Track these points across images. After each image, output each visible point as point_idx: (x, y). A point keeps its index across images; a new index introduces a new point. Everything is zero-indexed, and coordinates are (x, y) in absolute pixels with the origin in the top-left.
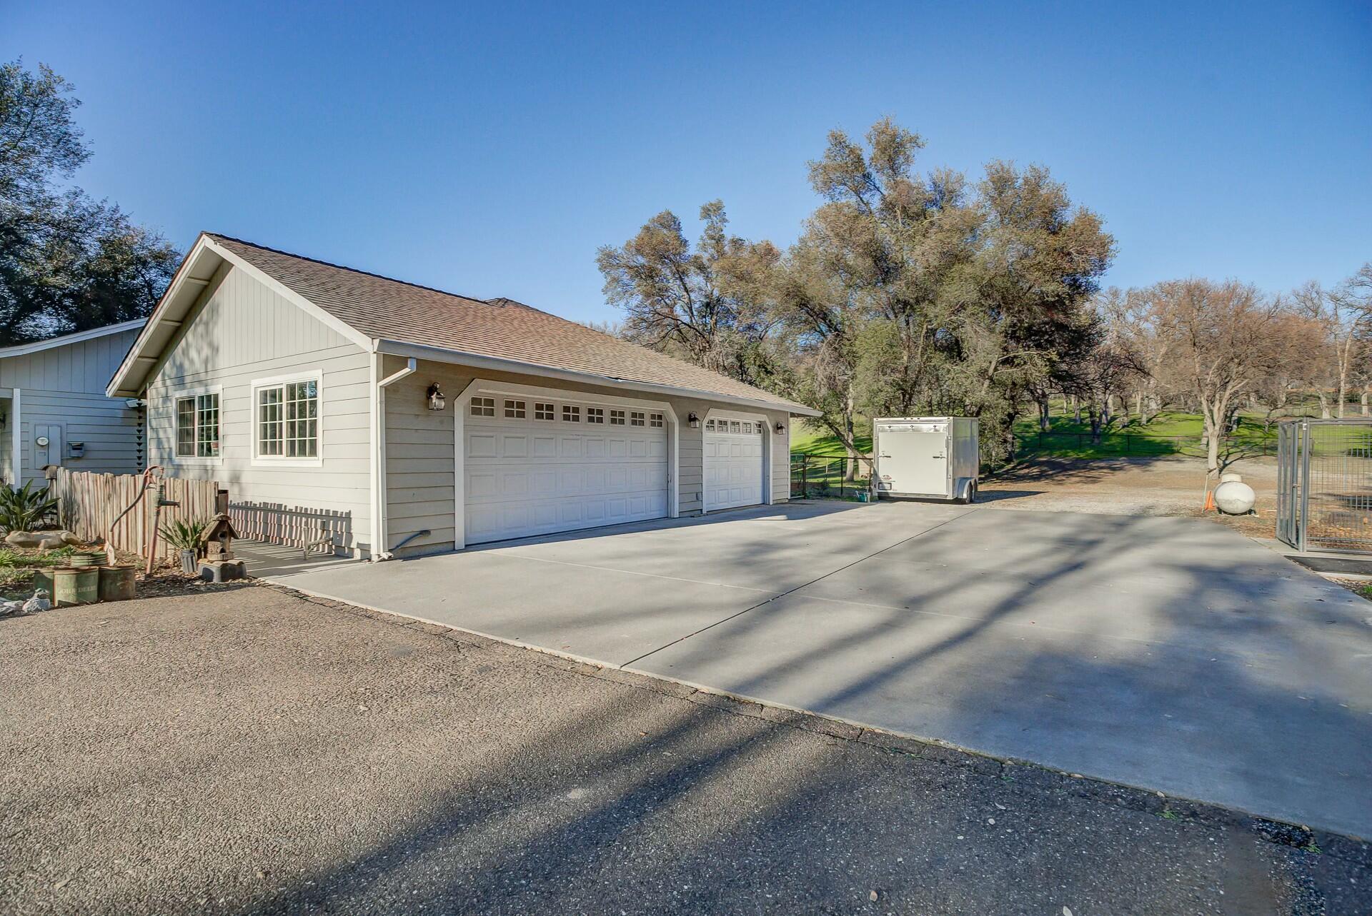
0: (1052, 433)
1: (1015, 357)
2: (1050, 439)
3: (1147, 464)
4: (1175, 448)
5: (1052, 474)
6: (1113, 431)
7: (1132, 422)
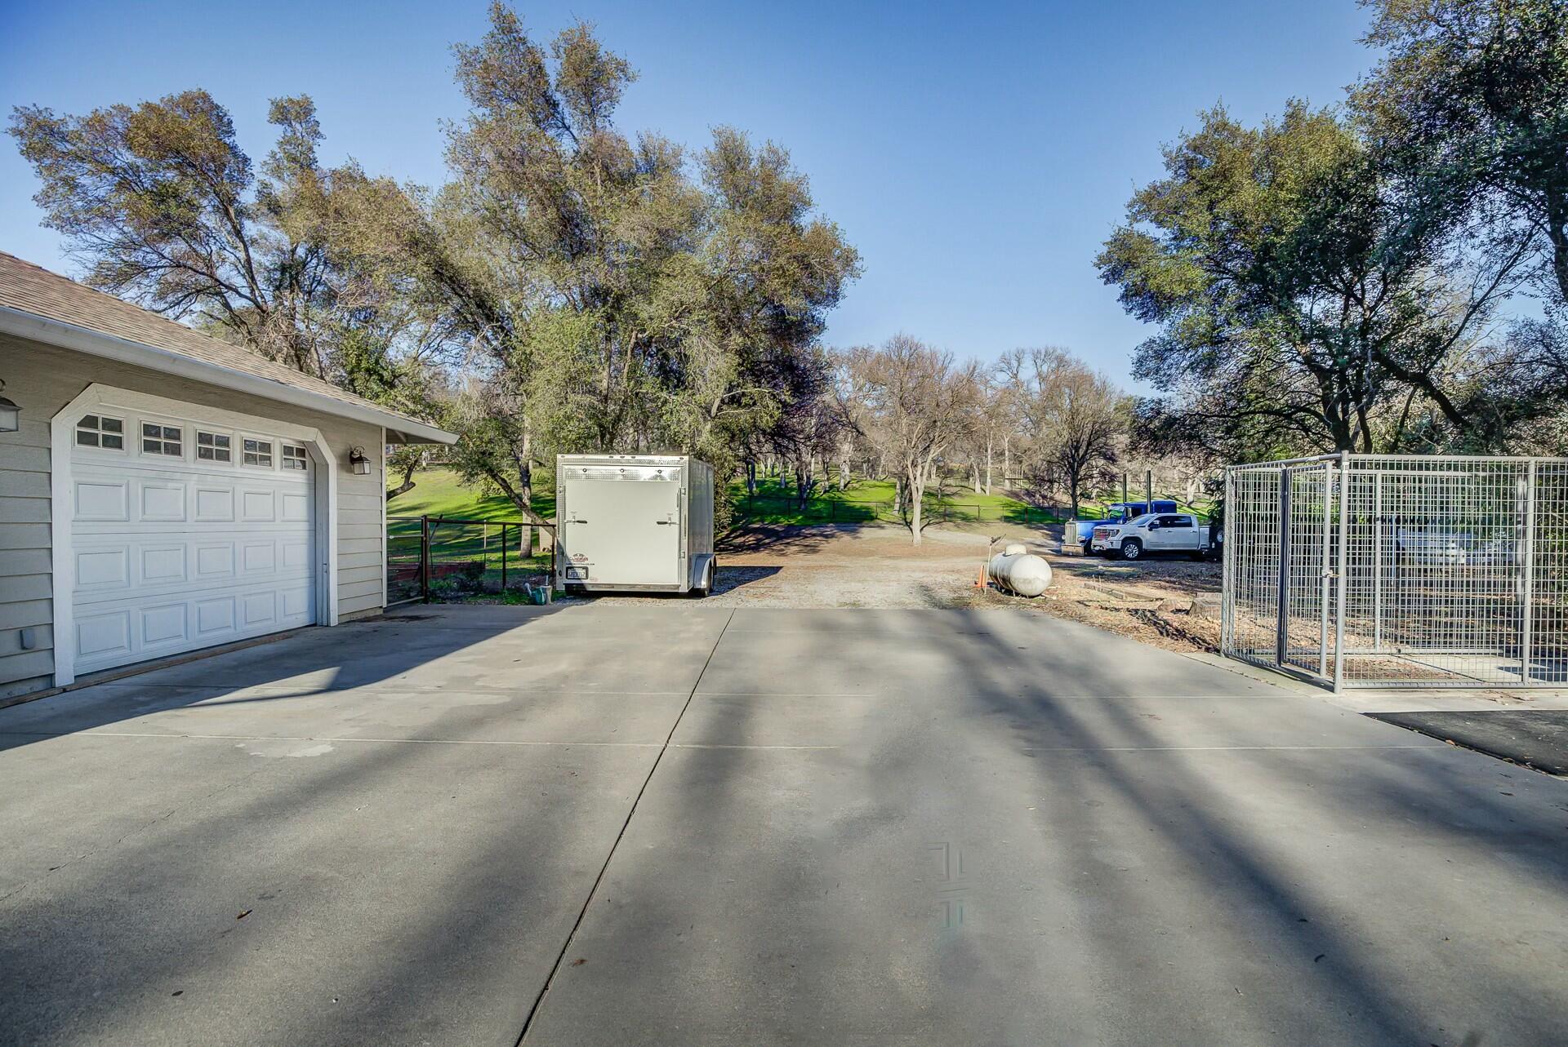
0: (761, 497)
1: (744, 394)
2: (760, 503)
3: (854, 531)
4: (874, 515)
5: (769, 543)
6: (816, 496)
7: (831, 487)
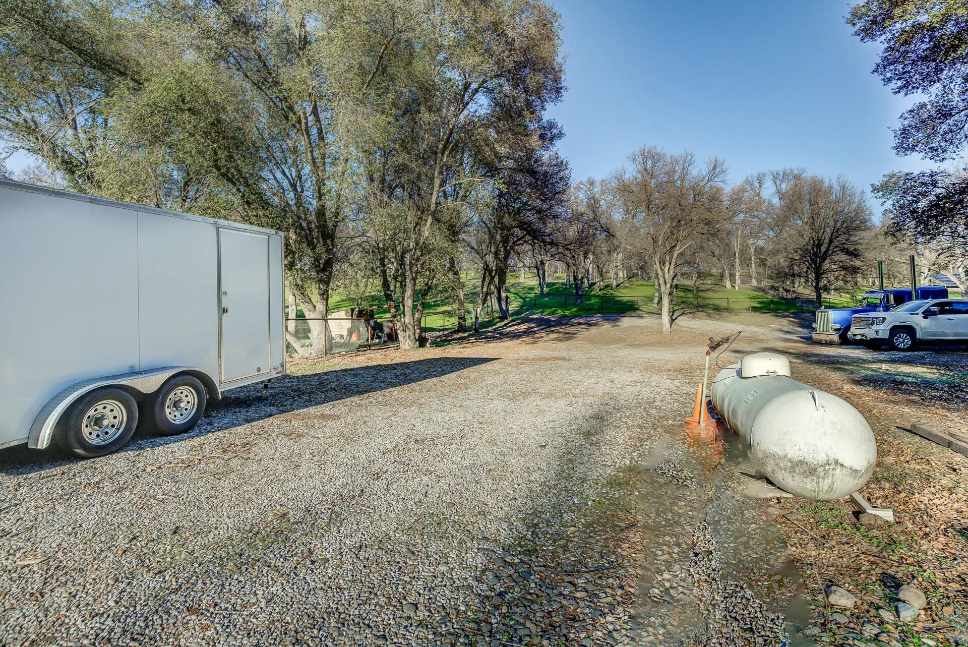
0: (548, 294)
3: (616, 320)
4: (637, 307)
6: (593, 293)
7: (606, 286)
